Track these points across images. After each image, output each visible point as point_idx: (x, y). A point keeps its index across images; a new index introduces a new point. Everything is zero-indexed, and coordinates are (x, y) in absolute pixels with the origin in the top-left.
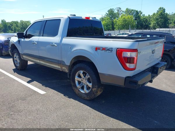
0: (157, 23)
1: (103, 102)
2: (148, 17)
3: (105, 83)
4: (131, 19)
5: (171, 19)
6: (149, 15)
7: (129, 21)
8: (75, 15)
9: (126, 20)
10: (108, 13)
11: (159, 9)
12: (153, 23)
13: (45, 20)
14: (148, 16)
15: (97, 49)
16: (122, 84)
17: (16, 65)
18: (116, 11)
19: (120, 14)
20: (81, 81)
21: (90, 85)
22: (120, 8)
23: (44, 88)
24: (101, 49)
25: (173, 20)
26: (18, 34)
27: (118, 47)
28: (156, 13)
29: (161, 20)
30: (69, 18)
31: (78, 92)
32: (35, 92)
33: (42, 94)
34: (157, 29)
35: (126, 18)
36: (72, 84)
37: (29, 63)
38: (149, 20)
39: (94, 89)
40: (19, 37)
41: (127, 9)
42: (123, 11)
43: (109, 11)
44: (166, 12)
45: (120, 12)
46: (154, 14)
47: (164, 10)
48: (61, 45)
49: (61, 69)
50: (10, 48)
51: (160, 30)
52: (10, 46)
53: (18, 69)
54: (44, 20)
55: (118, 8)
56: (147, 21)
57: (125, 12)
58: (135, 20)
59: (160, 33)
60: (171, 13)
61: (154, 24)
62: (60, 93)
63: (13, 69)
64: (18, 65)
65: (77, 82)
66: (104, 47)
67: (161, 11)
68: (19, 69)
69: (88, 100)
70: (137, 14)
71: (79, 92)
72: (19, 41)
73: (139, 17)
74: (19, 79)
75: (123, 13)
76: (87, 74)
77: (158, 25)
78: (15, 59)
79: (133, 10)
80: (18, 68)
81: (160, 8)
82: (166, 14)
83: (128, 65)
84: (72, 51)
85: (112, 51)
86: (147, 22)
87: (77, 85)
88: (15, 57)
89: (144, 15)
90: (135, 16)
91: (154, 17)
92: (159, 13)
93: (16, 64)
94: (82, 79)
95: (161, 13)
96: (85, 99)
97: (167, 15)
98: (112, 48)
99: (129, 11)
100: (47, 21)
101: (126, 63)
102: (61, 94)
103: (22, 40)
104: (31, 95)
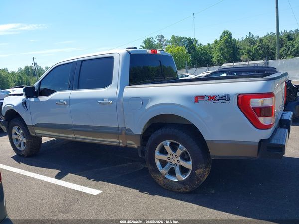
0: (223, 55)
1: (213, 191)
2: (207, 47)
3: (220, 157)
4: (182, 52)
5: (242, 48)
6: (209, 44)
7: (180, 56)
8: (135, 48)
9: (175, 55)
10: (143, 45)
11: (222, 34)
12: (216, 55)
13: (79, 59)
14: (206, 45)
15: (198, 98)
16: (253, 154)
17: (19, 148)
18: (156, 42)
19: (164, 46)
20: (168, 160)
21: (189, 165)
22: (163, 37)
23: (93, 182)
24: (207, 98)
25: (245, 49)
26: (25, 90)
27: (240, 93)
28: (218, 40)
29: (228, 51)
30: (129, 52)
31: (163, 181)
32: (81, 193)
33: (95, 195)
34: (224, 65)
35: (175, 50)
36: (150, 167)
37: (45, 140)
38: (210, 51)
39: (197, 172)
40: (28, 96)
41: (173, 37)
42: (168, 41)
43: (145, 42)
44: (232, 38)
45: (164, 42)
46: (216, 42)
47: (230, 35)
48: (122, 100)
49: (122, 143)
50: (3, 118)
51: (234, 65)
52: (4, 114)
53: (23, 156)
54: (76, 60)
55: (159, 36)
56: (207, 53)
57: (171, 42)
58: (189, 52)
59: (257, 68)
60: (240, 39)
61: (218, 56)
62: (128, 188)
63: (12, 158)
64: (23, 148)
65: (158, 163)
66: (212, 95)
67: (226, 37)
68: (26, 156)
69: (187, 193)
70: (190, 44)
71: (166, 181)
72: (24, 103)
73: (194, 48)
74: (35, 174)
75: (168, 44)
76: (181, 145)
77: (225, 58)
78: (14, 137)
79: (183, 38)
80: (23, 153)
81: (224, 33)
82: (234, 40)
83: (261, 120)
84: (146, 108)
85: (229, 99)
86: (206, 55)
87: (159, 169)
88: (13, 133)
89: (201, 44)
90: (187, 47)
91: (217, 47)
92: (223, 40)
93: (17, 146)
94: (169, 156)
95: (226, 40)
96: (180, 192)
97: (235, 42)
98: (228, 95)
99: (177, 41)
100: (82, 61)
101: (259, 117)
102: (131, 189)
103: (32, 99)
104: (76, 200)
